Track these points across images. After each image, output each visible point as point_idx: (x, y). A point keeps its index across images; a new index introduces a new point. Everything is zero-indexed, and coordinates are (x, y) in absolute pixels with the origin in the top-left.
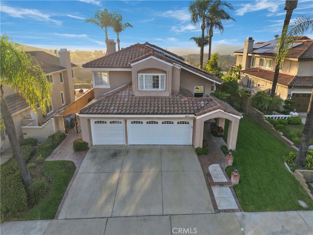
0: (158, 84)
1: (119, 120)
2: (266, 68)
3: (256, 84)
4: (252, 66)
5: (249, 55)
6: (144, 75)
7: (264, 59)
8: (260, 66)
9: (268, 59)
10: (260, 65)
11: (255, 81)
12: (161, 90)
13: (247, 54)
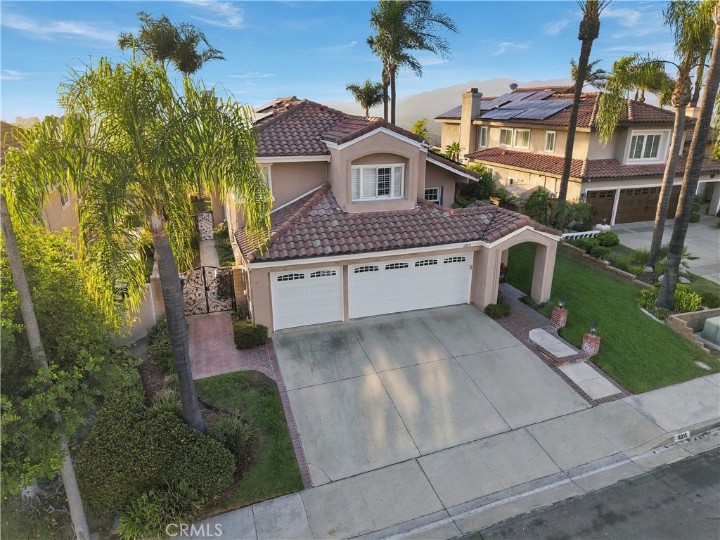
0: (388, 185)
1: (331, 269)
2: (517, 147)
3: (504, 179)
4: (483, 144)
5: (475, 122)
6: (361, 167)
7: (512, 130)
8: (503, 145)
9: (520, 130)
10: (502, 141)
11: (501, 174)
12: (396, 198)
13: (472, 121)
